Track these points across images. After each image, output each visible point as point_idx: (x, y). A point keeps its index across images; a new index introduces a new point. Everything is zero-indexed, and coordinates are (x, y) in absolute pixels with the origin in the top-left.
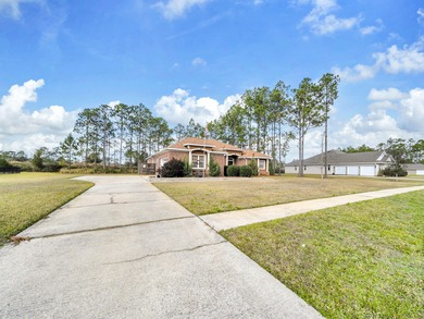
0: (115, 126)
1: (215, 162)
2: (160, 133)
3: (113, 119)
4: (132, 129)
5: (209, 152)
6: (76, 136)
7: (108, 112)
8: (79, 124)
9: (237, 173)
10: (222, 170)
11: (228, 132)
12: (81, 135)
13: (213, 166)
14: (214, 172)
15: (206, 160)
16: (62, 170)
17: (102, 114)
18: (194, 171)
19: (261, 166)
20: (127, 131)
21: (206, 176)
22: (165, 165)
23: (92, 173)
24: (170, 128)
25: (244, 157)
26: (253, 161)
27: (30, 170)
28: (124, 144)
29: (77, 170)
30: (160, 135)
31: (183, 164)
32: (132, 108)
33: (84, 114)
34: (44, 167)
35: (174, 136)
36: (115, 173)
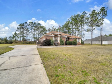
0: (29, 29)
1: (62, 40)
2: (43, 31)
3: (28, 27)
4: (34, 30)
5: (60, 36)
6: (17, 32)
7: (27, 24)
8: (18, 28)
9: (71, 44)
10: (65, 43)
11: (65, 30)
12: (19, 32)
13: (61, 41)
14: (62, 44)
15: (59, 39)
16: (13, 43)
17: (25, 25)
18: (54, 43)
19: (78, 41)
20: (33, 30)
21: (59, 45)
22: (44, 41)
23: (22, 44)
24: (46, 29)
25: (72, 38)
26: (75, 39)
27: (3, 43)
28: (32, 35)
29: (18, 43)
30: (43, 32)
31: (50, 41)
32: (34, 23)
33: (20, 25)
34: (8, 42)
35: (48, 32)
36: (29, 44)
